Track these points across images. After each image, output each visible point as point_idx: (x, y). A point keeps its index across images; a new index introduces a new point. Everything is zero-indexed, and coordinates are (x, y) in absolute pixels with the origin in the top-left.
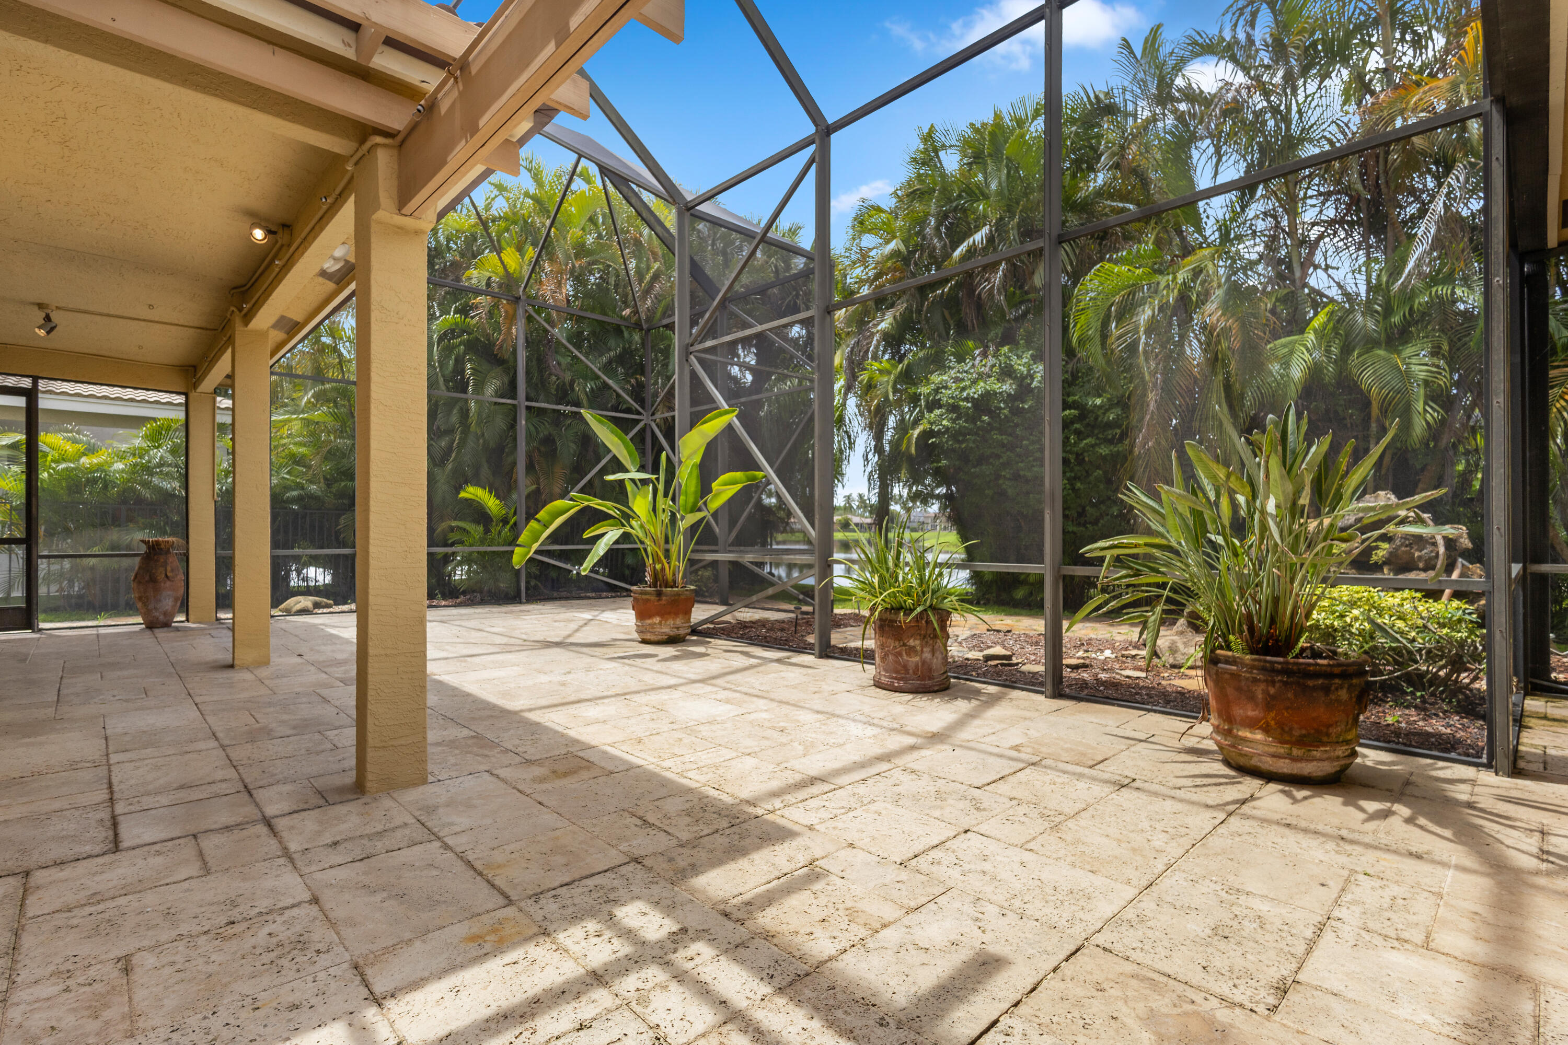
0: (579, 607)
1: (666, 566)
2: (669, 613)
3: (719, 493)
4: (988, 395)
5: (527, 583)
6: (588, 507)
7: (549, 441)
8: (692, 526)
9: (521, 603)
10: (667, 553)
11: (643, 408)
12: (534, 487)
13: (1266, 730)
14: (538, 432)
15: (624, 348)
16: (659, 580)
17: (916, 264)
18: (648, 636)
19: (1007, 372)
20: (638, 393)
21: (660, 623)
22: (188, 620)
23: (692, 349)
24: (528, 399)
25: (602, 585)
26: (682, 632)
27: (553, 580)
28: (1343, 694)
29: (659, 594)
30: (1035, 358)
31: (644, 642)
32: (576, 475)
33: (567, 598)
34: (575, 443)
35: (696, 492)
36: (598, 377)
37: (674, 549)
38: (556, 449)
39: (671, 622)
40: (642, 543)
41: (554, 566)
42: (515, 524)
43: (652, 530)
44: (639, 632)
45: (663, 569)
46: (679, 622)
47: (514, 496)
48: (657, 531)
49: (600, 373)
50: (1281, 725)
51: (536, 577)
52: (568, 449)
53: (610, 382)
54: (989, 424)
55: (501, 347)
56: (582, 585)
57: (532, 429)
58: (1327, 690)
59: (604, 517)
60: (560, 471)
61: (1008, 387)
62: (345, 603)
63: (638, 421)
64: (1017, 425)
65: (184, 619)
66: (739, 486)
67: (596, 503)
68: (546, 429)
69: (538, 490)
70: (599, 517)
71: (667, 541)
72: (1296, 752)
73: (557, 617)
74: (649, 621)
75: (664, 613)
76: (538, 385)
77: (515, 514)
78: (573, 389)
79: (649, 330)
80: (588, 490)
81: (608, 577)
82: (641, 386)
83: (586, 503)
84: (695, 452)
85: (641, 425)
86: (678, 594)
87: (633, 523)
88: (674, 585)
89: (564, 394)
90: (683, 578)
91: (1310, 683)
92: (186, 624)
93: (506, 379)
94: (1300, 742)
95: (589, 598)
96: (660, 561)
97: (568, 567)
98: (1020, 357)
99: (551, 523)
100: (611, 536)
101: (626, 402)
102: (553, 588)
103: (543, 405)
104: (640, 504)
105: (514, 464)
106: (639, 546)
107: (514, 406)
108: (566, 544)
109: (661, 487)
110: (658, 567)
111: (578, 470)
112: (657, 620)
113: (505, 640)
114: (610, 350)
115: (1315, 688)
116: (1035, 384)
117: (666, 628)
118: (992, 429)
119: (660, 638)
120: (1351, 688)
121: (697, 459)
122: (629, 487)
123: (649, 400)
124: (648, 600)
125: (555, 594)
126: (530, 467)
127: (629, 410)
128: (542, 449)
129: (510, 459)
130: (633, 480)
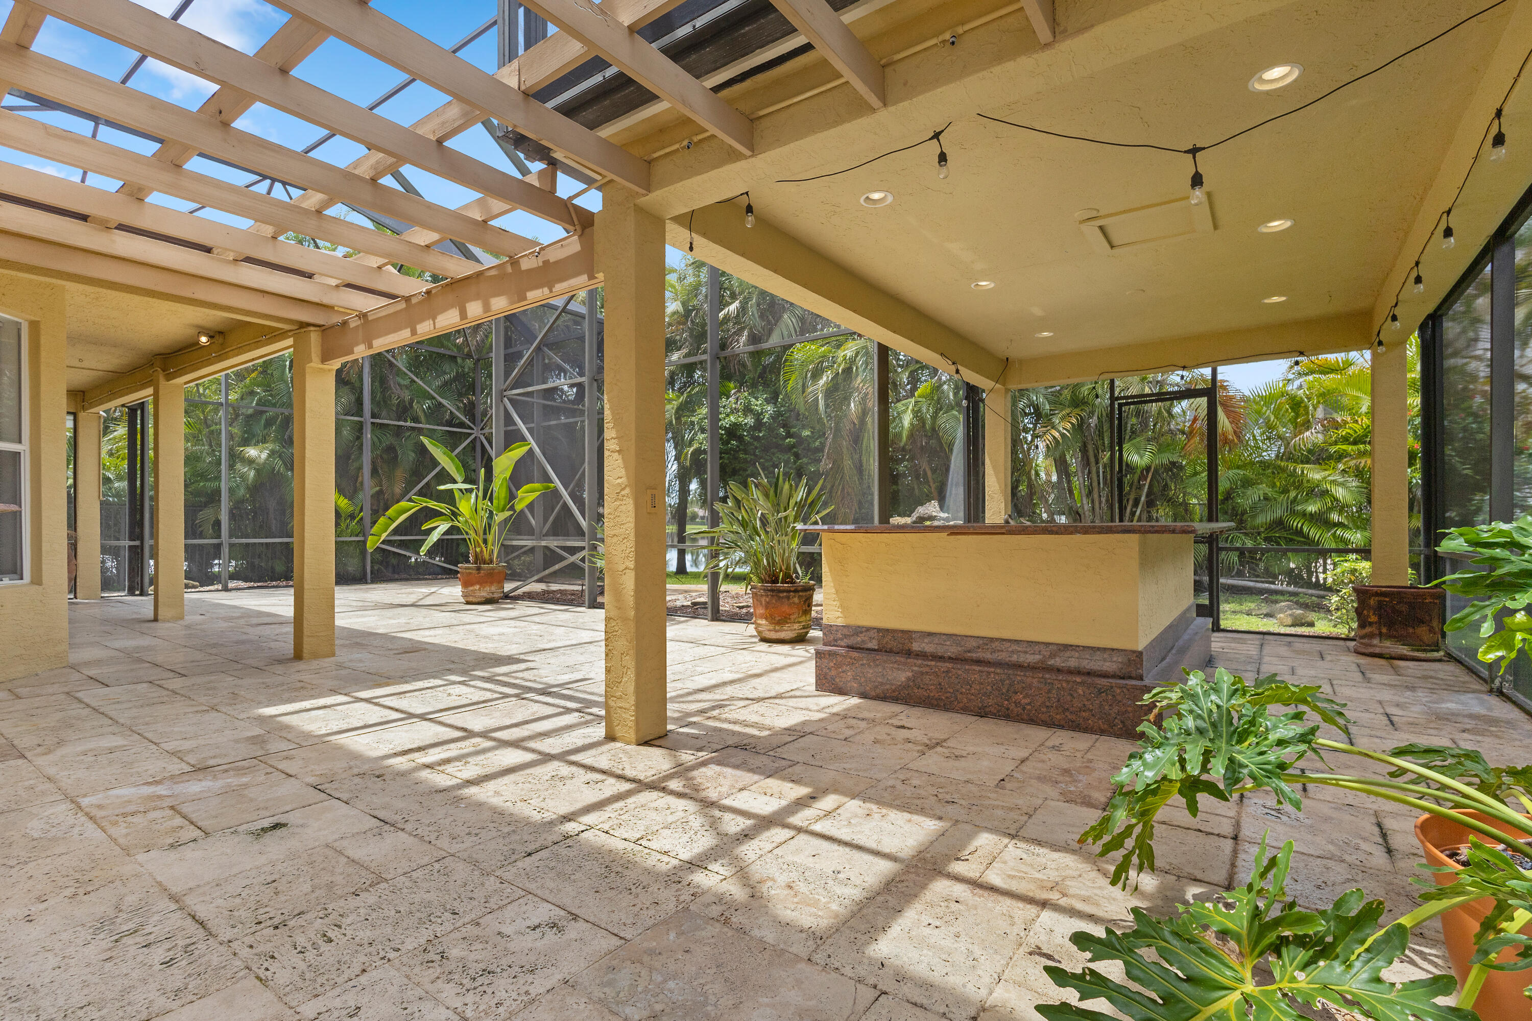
0: (418, 585)
1: (484, 549)
2: (486, 582)
3: (522, 499)
4: (736, 426)
5: (372, 567)
6: (426, 507)
7: (391, 449)
8: (505, 519)
9: (366, 583)
10: (485, 541)
11: (474, 424)
12: (378, 488)
13: (766, 619)
14: (380, 442)
15: (457, 373)
16: (479, 559)
17: (692, 322)
18: (471, 599)
19: (747, 410)
20: (470, 410)
21: (480, 589)
22: (76, 597)
23: (505, 393)
24: (373, 416)
25: (438, 569)
26: (496, 595)
27: (394, 567)
28: (796, 600)
29: (479, 569)
30: (767, 401)
31: (468, 603)
32: (414, 478)
33: (407, 580)
34: (413, 451)
35: (505, 498)
36: (434, 398)
37: (490, 538)
38: (397, 456)
39: (488, 589)
40: (467, 533)
41: (394, 553)
42: (361, 519)
43: (475, 525)
44: (464, 596)
45: (482, 551)
46: (493, 588)
47: (360, 495)
48: (480, 525)
49: (436, 396)
50: (771, 616)
51: (381, 563)
52: (408, 457)
53: (444, 402)
54: (737, 446)
55: (348, 372)
56: (420, 570)
57: (376, 439)
58: (788, 598)
59: (436, 514)
60: (400, 474)
61: (750, 420)
62: (213, 584)
63: (470, 434)
64: (756, 448)
65: (72, 597)
66: (538, 493)
67: (432, 504)
68: (388, 440)
69: (380, 492)
70: (434, 514)
71: (485, 533)
72: (777, 628)
73: (399, 591)
74: (471, 588)
75: (482, 582)
76: (381, 402)
77: (361, 510)
78: (411, 407)
79: (478, 360)
80: (425, 492)
81: (444, 562)
82: (472, 405)
83: (425, 504)
84: (506, 469)
85: (472, 437)
86: (493, 569)
87: (460, 519)
88: (491, 562)
89: (404, 411)
90: (497, 558)
91: (781, 595)
92: (75, 600)
93: (353, 398)
94: (779, 623)
95: (426, 579)
96: (479, 546)
97: (408, 554)
98: (757, 399)
99: (397, 518)
100: (442, 527)
101: (458, 418)
102: (394, 572)
103: (385, 422)
104: (465, 506)
105: (360, 468)
106: (466, 536)
107: (361, 422)
108: (406, 535)
109: (481, 494)
110: (478, 550)
111: (416, 474)
112: (477, 587)
113: (361, 604)
114: (446, 373)
115: (783, 598)
116: (765, 420)
117: (484, 593)
118: (740, 450)
119: (479, 600)
120: (800, 597)
121: (508, 474)
122: (457, 494)
123: (478, 416)
124: (470, 573)
125: (396, 576)
126: (374, 471)
127: (462, 425)
128: (385, 456)
129: (356, 465)
130: (461, 490)
